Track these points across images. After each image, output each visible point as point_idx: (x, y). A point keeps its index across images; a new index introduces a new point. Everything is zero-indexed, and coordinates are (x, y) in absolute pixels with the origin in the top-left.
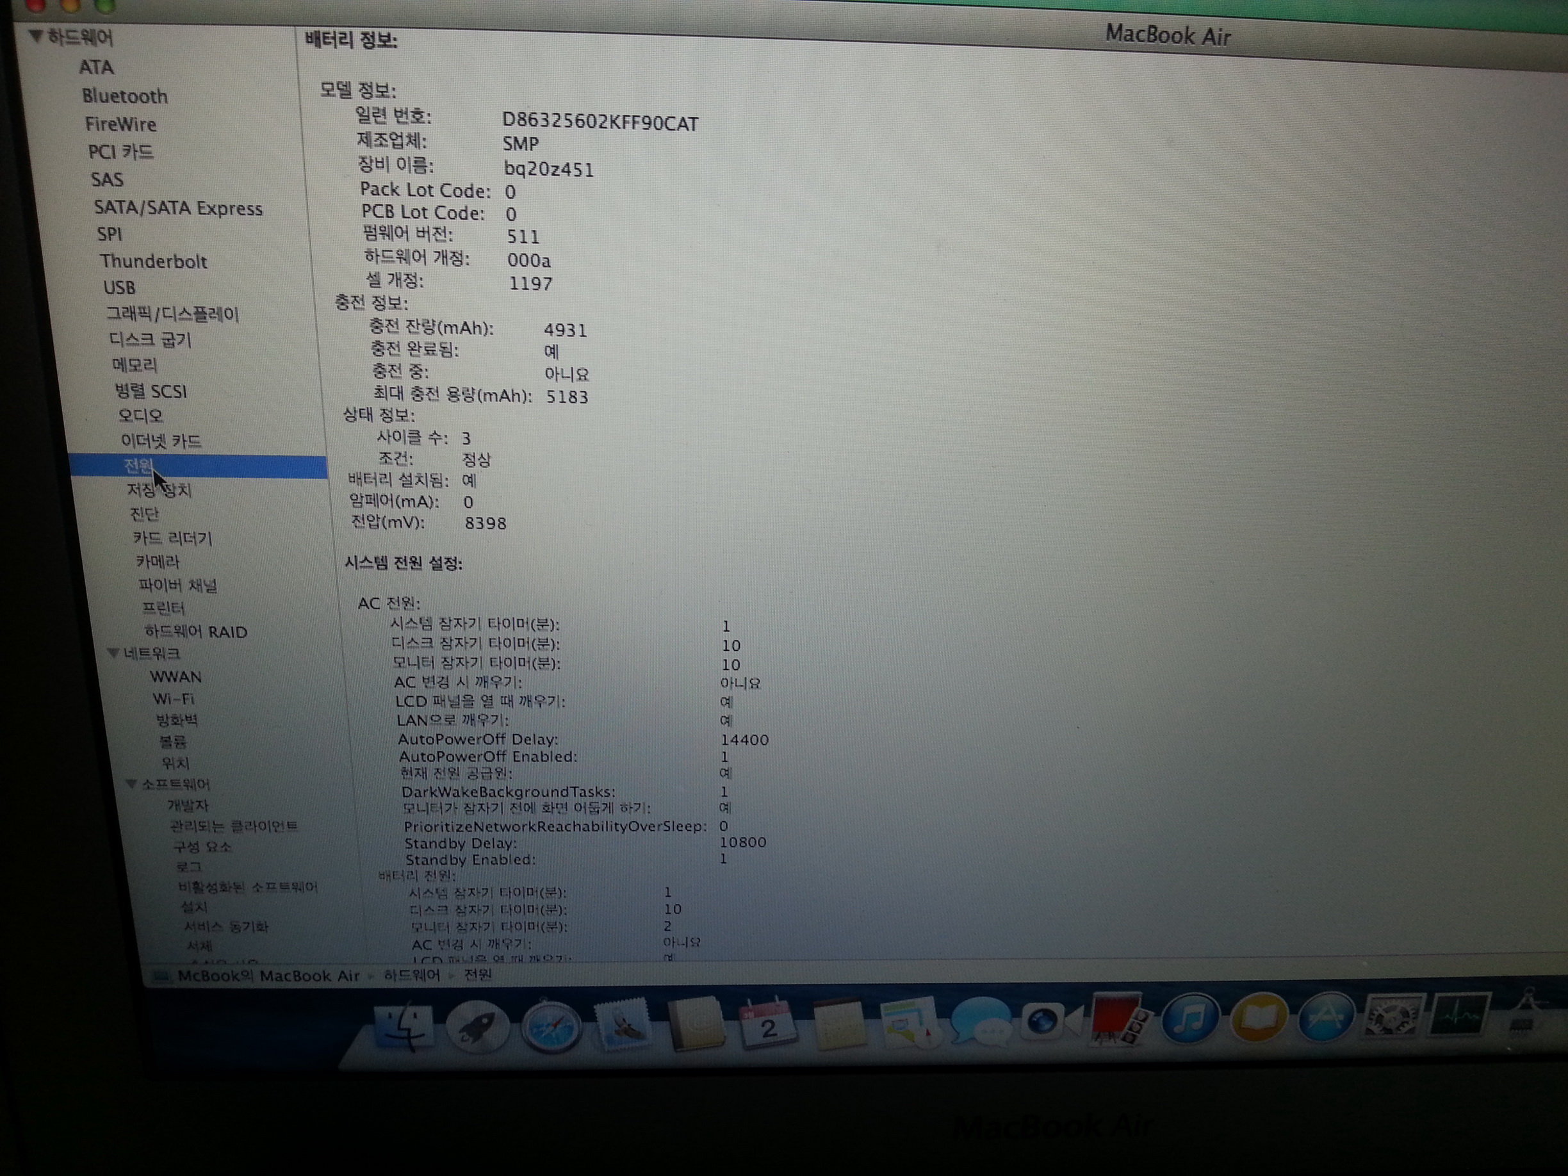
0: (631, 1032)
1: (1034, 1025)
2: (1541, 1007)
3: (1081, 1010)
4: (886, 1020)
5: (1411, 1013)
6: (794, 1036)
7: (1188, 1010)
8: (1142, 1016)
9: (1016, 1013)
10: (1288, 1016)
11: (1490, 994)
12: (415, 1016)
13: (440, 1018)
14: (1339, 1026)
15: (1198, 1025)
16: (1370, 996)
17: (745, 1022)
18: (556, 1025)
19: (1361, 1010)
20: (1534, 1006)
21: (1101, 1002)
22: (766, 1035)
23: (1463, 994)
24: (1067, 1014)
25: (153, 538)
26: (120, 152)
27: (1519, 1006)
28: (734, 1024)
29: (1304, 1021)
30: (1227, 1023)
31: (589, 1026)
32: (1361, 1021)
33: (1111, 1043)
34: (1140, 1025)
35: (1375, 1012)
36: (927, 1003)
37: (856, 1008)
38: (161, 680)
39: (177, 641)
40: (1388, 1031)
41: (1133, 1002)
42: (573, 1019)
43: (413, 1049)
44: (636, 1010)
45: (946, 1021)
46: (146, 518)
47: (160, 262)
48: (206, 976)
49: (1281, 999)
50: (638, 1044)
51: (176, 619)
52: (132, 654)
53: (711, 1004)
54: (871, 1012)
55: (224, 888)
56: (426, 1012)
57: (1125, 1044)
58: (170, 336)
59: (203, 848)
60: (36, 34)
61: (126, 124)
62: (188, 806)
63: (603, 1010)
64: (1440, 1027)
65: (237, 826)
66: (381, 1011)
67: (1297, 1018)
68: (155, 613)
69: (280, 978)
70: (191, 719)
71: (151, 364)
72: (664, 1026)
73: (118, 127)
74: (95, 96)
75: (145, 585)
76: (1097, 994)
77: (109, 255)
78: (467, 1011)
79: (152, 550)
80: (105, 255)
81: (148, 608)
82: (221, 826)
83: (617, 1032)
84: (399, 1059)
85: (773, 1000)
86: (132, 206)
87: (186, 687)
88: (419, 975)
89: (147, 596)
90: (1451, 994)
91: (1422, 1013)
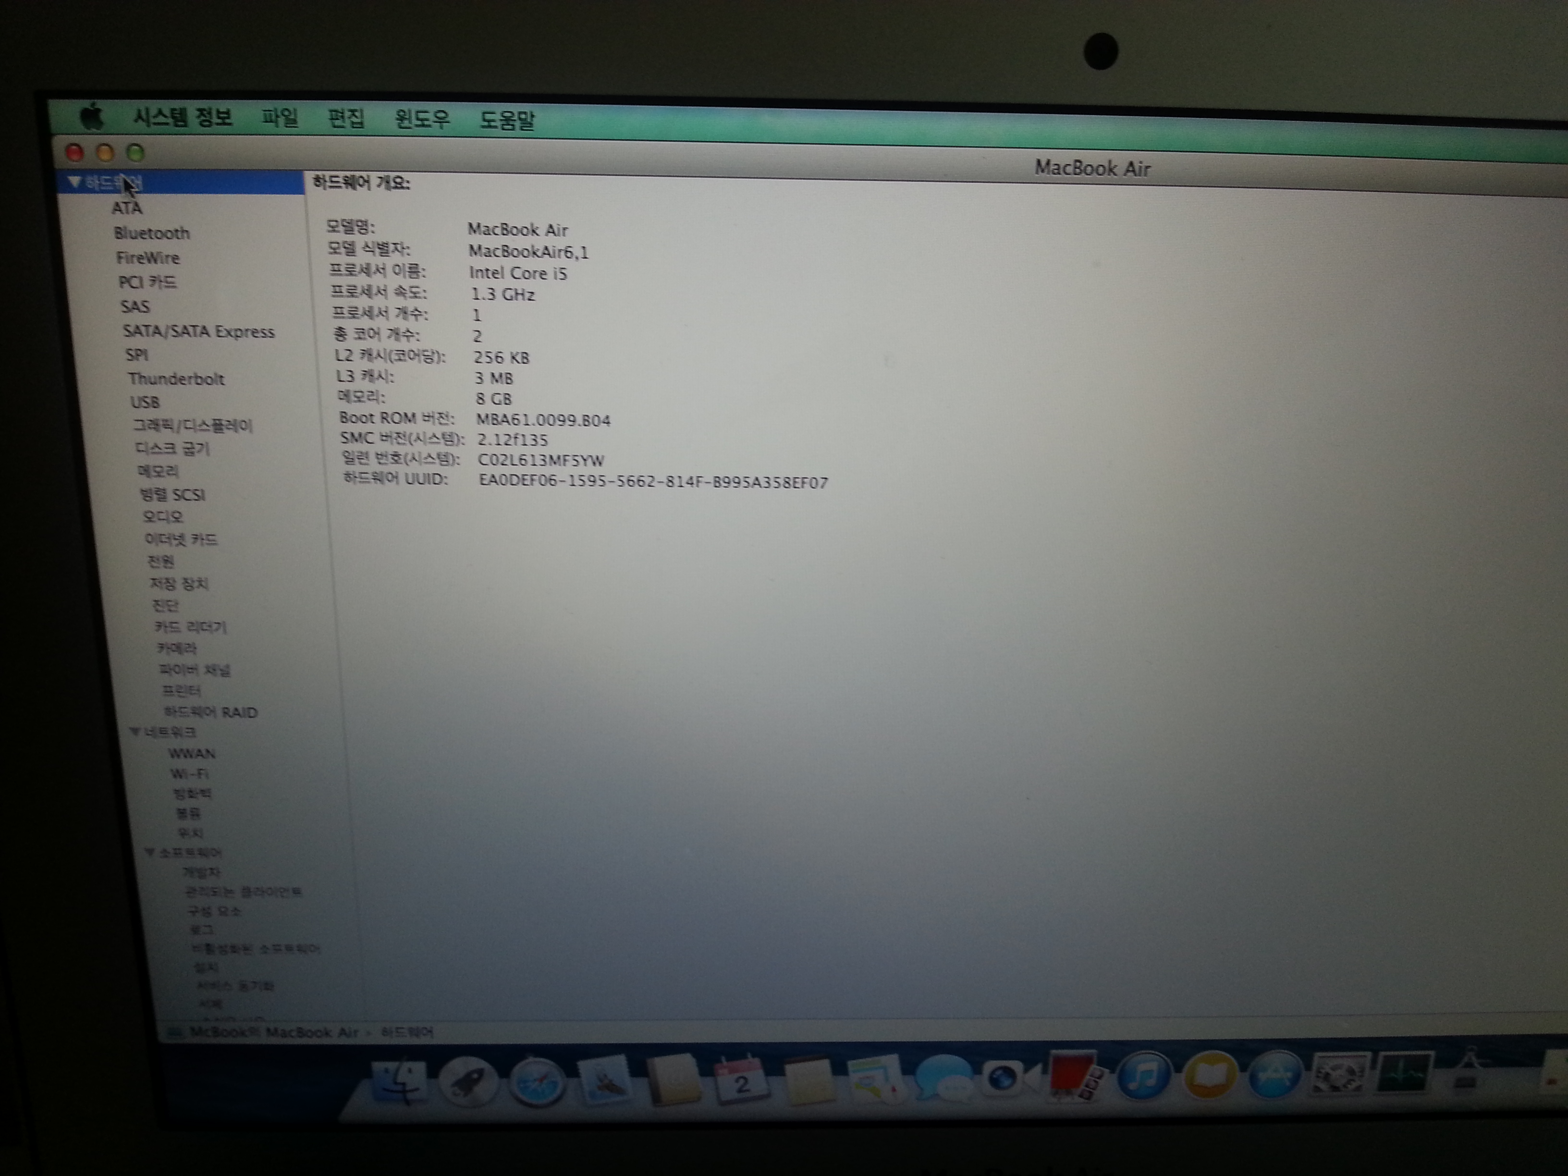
0: (611, 1088)
1: (994, 1082)
2: (1482, 1065)
3: (1038, 1068)
4: (854, 1077)
5: (1357, 1070)
6: (765, 1092)
7: (1142, 1067)
8: (1098, 1073)
9: (977, 1070)
10: (1238, 1074)
11: (1432, 1053)
12: (410, 1071)
13: (433, 1073)
14: (1288, 1083)
15: (1152, 1082)
16: (1317, 1055)
17: (719, 1079)
18: (541, 1080)
19: (1308, 1067)
20: (1476, 1065)
21: (1058, 1060)
22: (740, 1091)
23: (1406, 1053)
24: (1026, 1070)
25: (172, 626)
26: (147, 282)
27: (1463, 1064)
28: (709, 1080)
29: (1253, 1079)
30: (1179, 1080)
31: (573, 1081)
32: (1309, 1079)
33: (1067, 1099)
34: (1095, 1081)
35: (1323, 1071)
36: (892, 1061)
37: (825, 1065)
38: (179, 756)
39: (193, 721)
40: (1335, 1088)
41: (1088, 1060)
42: (557, 1075)
43: (408, 1102)
44: (617, 1066)
45: (909, 1078)
46: (166, 609)
47: (182, 378)
48: (216, 1032)
49: (1233, 1059)
50: (619, 1098)
51: (191, 701)
52: (152, 733)
53: (688, 1061)
54: (839, 1069)
55: (234, 949)
56: (420, 1067)
57: (1082, 1100)
58: (189, 446)
59: (215, 912)
61: (152, 258)
62: (201, 873)
63: (585, 1066)
64: (1386, 1085)
65: (247, 892)
66: (378, 1066)
67: (1247, 1075)
68: (173, 695)
69: (285, 1034)
70: (205, 793)
71: (172, 470)
72: (643, 1082)
73: (145, 261)
74: (125, 233)
75: (165, 670)
76: (1054, 1052)
77: (135, 373)
78: (459, 1067)
79: (172, 638)
80: (132, 374)
81: (168, 690)
82: (231, 892)
83: (599, 1088)
84: (395, 1111)
85: (745, 1057)
86: (157, 331)
87: (199, 763)
88: (414, 1032)
89: (166, 680)
90: (1396, 1053)
91: (1367, 1071)
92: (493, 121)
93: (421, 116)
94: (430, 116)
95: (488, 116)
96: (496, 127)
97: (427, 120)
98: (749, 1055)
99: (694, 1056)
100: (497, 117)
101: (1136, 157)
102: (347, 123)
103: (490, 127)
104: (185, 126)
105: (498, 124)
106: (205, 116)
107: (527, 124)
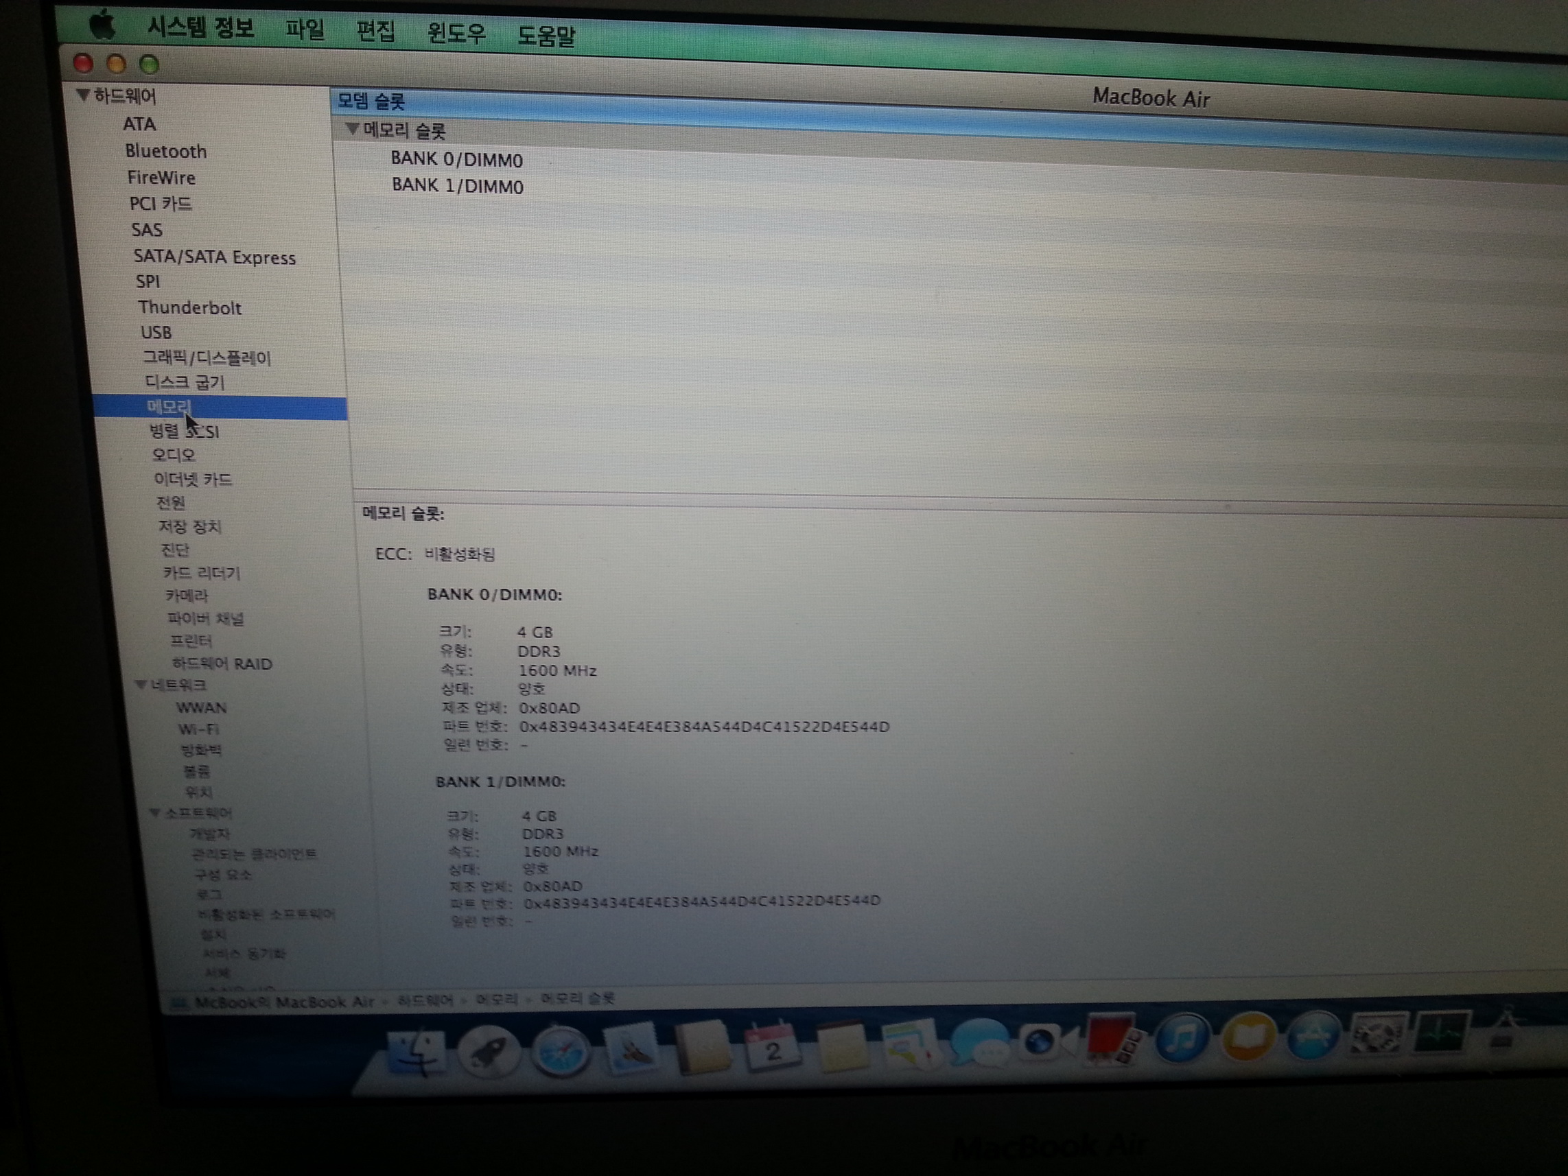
0: (638, 1056)
1: (1031, 1046)
2: (1519, 1024)
3: (1077, 1030)
4: (888, 1042)
5: (1395, 1030)
6: (797, 1059)
7: (1181, 1029)
8: (1135, 1036)
9: (1014, 1033)
10: (1277, 1035)
11: (1469, 1012)
12: (428, 1041)
13: (452, 1043)
14: (1326, 1044)
15: (1190, 1044)
16: (1356, 1015)
17: (751, 1046)
18: (565, 1050)
19: (1347, 1028)
20: (1513, 1024)
21: (1097, 1023)
22: (771, 1058)
23: (1443, 1012)
24: (1063, 1034)
25: (183, 572)
26: (160, 203)
27: (1499, 1023)
28: (739, 1047)
29: (1292, 1040)
30: (1217, 1042)
31: (598, 1050)
32: (1347, 1040)
33: (1103, 1063)
34: (1134, 1045)
35: (1360, 1031)
36: (927, 1026)
37: (858, 1030)
38: (187, 710)
39: (203, 673)
40: (1373, 1049)
41: (1126, 1023)
42: (582, 1043)
43: (424, 1074)
44: (644, 1033)
45: (945, 1043)
46: (176, 553)
47: (196, 307)
48: (223, 1002)
49: (1272, 1020)
50: (646, 1067)
51: (202, 652)
52: (159, 685)
53: (717, 1028)
54: (873, 1034)
55: (243, 915)
56: (438, 1037)
57: (1119, 1064)
58: (203, 379)
59: (223, 875)
60: (83, 93)
61: (166, 178)
62: (209, 835)
63: (610, 1034)
64: (1423, 1045)
65: (258, 854)
66: (394, 1037)
67: (1285, 1036)
68: (182, 646)
69: (295, 1005)
70: (215, 749)
72: (670, 1050)
73: (159, 180)
74: (138, 152)
75: (174, 618)
76: (1093, 1014)
77: (146, 301)
78: (479, 1036)
79: (180, 585)
80: (143, 302)
81: (177, 640)
82: (241, 854)
83: (625, 1056)
84: (411, 1084)
85: (777, 1023)
86: (170, 254)
87: (211, 717)
88: (432, 1000)
89: (177, 629)
90: (1435, 1012)
91: (1405, 1031)
92: (532, 36)
93: (455, 29)
94: (465, 30)
95: (525, 32)
96: (534, 43)
97: (462, 34)
98: (781, 1020)
99: (724, 1022)
100: (536, 32)
101: (1196, 87)
102: (377, 36)
103: (527, 42)
104: (204, 36)
105: (537, 40)
106: (225, 27)
107: (567, 40)
